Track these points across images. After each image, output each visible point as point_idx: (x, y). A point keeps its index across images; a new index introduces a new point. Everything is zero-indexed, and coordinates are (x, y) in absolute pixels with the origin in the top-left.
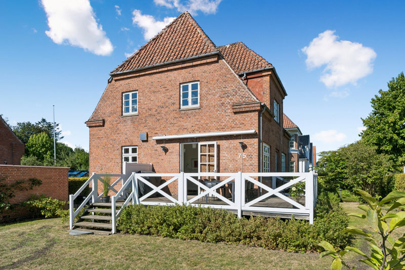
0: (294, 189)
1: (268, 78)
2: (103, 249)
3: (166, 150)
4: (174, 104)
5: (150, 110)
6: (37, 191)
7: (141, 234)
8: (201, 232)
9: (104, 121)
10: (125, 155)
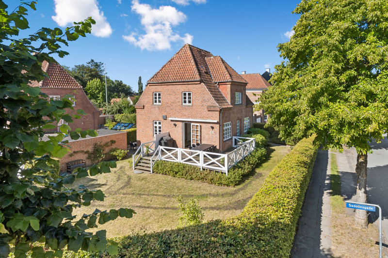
0: (221, 160)
1: (229, 86)
2: (149, 182)
3: (175, 125)
4: (179, 102)
5: (167, 103)
6: (114, 146)
7: (162, 174)
8: (185, 175)
9: (144, 106)
10: (155, 125)
